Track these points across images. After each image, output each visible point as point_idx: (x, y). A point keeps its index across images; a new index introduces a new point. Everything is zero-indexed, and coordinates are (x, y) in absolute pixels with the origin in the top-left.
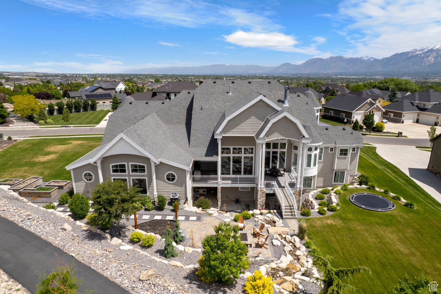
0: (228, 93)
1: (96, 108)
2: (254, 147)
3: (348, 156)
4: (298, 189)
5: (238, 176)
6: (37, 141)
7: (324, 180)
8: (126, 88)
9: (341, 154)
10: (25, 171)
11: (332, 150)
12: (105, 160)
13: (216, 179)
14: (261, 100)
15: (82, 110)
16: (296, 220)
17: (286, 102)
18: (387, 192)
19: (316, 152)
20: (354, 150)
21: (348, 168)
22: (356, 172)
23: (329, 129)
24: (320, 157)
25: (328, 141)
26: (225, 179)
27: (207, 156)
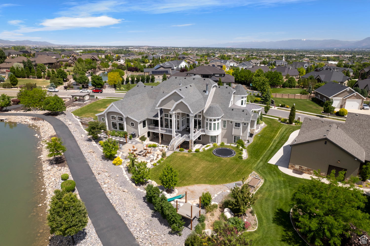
0: (180, 84)
2: (179, 115)
3: (240, 127)
4: (191, 140)
5: (168, 129)
6: (107, 100)
7: (227, 140)
9: (236, 126)
10: (91, 115)
11: (231, 122)
13: (158, 129)
14: (175, 92)
15: (145, 82)
16: (173, 152)
17: (207, 92)
18: (242, 150)
19: (214, 122)
20: (245, 124)
21: (241, 135)
22: (248, 138)
23: (234, 110)
24: (224, 126)
25: (229, 117)
26: (161, 129)
27: (154, 117)
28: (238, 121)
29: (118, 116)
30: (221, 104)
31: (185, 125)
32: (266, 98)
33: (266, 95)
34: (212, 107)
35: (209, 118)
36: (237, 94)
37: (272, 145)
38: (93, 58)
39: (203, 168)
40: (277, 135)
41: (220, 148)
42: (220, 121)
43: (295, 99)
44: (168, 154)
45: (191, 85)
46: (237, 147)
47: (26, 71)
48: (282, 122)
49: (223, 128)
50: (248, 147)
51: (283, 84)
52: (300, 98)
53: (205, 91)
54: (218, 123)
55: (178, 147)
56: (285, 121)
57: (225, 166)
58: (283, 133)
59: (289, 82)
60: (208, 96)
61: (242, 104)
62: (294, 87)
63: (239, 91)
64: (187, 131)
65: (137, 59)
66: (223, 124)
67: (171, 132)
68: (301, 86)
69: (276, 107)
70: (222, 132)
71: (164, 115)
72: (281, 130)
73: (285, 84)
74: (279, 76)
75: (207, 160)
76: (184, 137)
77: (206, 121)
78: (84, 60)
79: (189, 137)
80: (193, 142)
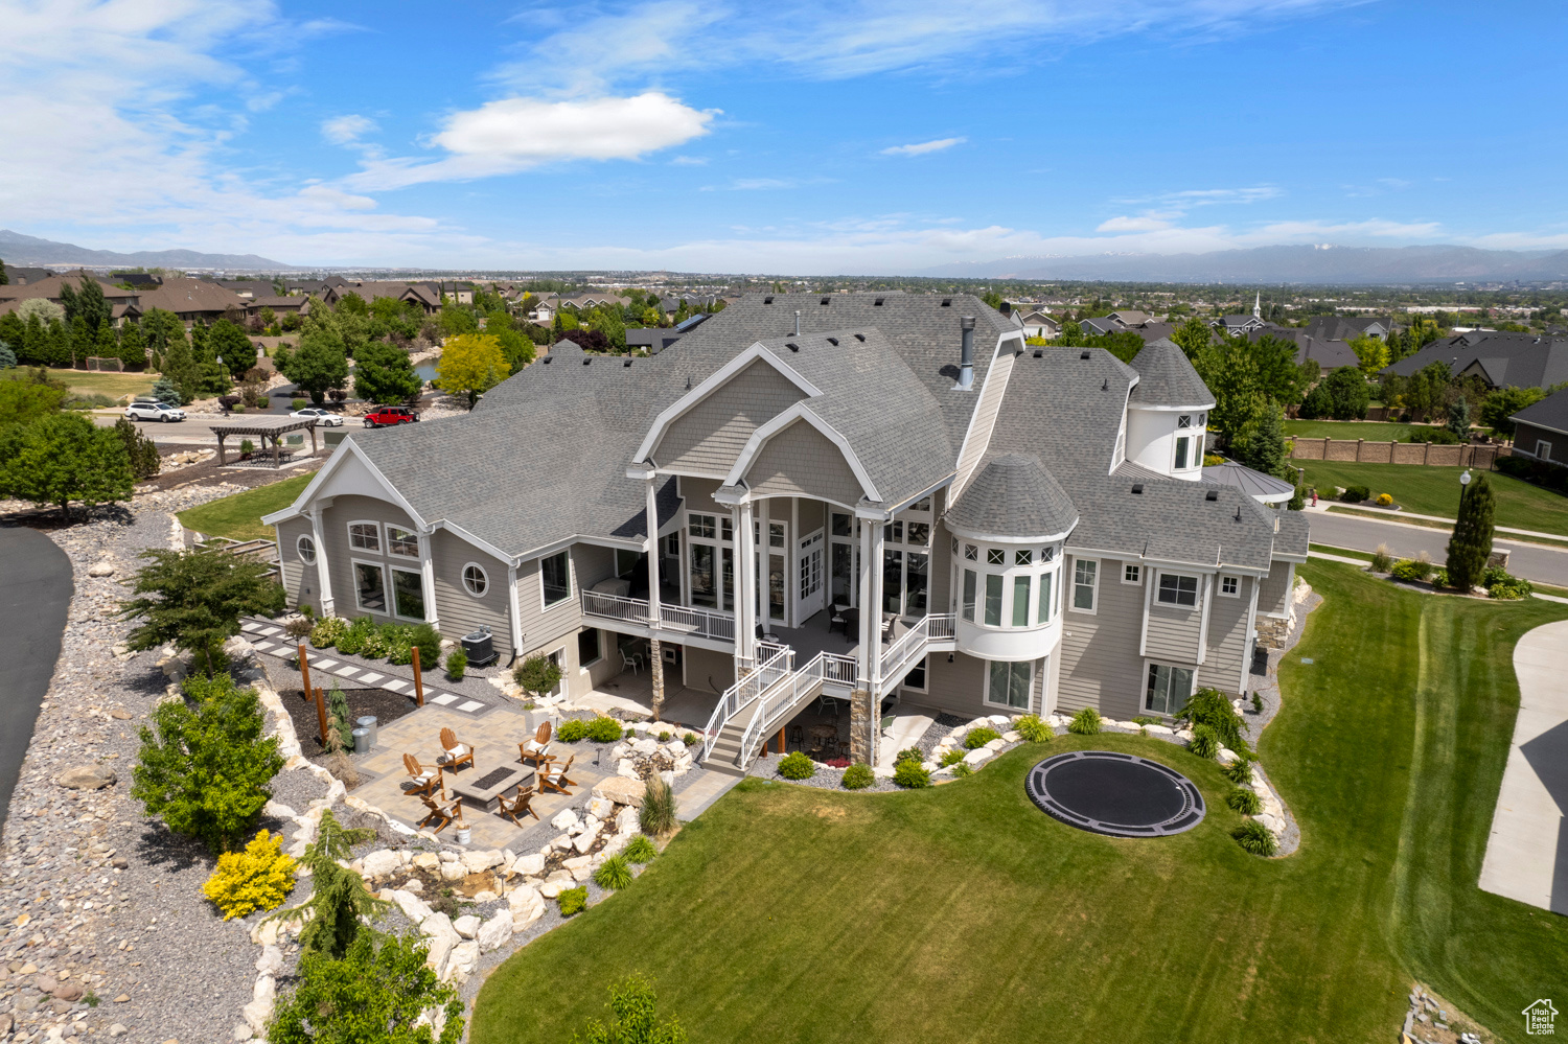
2: (785, 524)
3: (1197, 607)
4: (862, 689)
5: (708, 612)
7: (1103, 692)
11: (1132, 572)
12: (337, 508)
13: (646, 612)
16: (733, 780)
17: (967, 373)
18: (1240, 773)
19: (1022, 571)
20: (1230, 584)
21: (1201, 660)
22: (1246, 682)
23: (1146, 490)
24: (1083, 598)
25: (1117, 538)
26: (666, 615)
27: (619, 532)
28: (1181, 567)
29: (388, 525)
30: (1058, 453)
31: (820, 592)
34: (1008, 470)
35: (989, 539)
36: (1153, 400)
38: (410, 295)
39: (973, 938)
40: (1423, 659)
41: (1080, 755)
42: (1058, 561)
44: (691, 804)
45: (864, 334)
46: (1202, 746)
47: (75, 337)
48: (1405, 581)
49: (1072, 608)
50: (1268, 742)
51: (1306, 401)
53: (953, 372)
54: (1046, 577)
55: (771, 745)
56: (1416, 574)
57: (1153, 926)
58: (1455, 650)
59: (1334, 393)
60: (972, 398)
61: (1180, 462)
62: (1361, 416)
63: (1165, 377)
64: (840, 627)
66: (1073, 584)
67: (726, 630)
68: (1396, 412)
70: (1065, 638)
71: (687, 525)
72: (1430, 630)
73: (1314, 402)
75: (994, 864)
76: (814, 671)
77: (961, 562)
78: (369, 301)
79: (848, 672)
80: (876, 708)
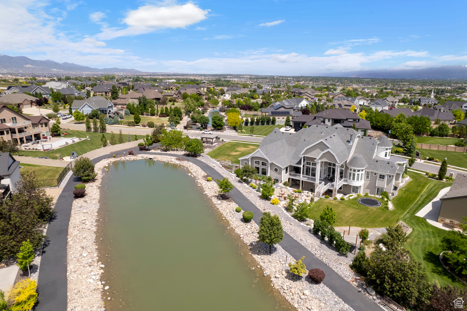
0: (322, 133)
1: (275, 123)
2: (322, 164)
3: (385, 179)
4: (334, 188)
6: (234, 144)
7: (371, 191)
8: (307, 104)
9: (380, 178)
10: (226, 158)
11: (375, 174)
12: (253, 158)
13: (300, 176)
14: (322, 142)
15: (265, 124)
16: (319, 198)
17: (351, 142)
18: (387, 201)
19: (358, 173)
20: (390, 176)
21: (385, 187)
22: (392, 191)
23: (378, 161)
24: (368, 177)
25: (373, 169)
26: (303, 177)
27: (297, 164)
28: (383, 173)
29: (262, 161)
30: (365, 154)
31: (326, 174)
32: (410, 149)
33: (410, 146)
34: (357, 158)
35: (353, 168)
36: (381, 146)
37: (419, 200)
38: (198, 92)
39: (352, 214)
40: (425, 190)
41: (365, 198)
42: (364, 171)
43: (447, 152)
44: (316, 199)
45: (334, 135)
46: (383, 198)
48: (430, 178)
49: (366, 179)
50: (393, 199)
51: (431, 132)
52: (454, 151)
53: (349, 142)
54: (362, 174)
55: (323, 195)
56: (433, 176)
57: (372, 214)
58: (431, 189)
59: (439, 130)
60: (352, 146)
61: (386, 156)
62: (447, 136)
63: (384, 142)
64: (332, 180)
65: (245, 94)
66: (366, 175)
67: (315, 180)
68: (457, 135)
69: (422, 160)
70: (364, 183)
71: (306, 163)
72: (429, 186)
73: (434, 132)
74: (426, 122)
75: (354, 208)
76: (328, 186)
77: (349, 171)
78: (189, 94)
79: (333, 186)
80: (337, 191)
